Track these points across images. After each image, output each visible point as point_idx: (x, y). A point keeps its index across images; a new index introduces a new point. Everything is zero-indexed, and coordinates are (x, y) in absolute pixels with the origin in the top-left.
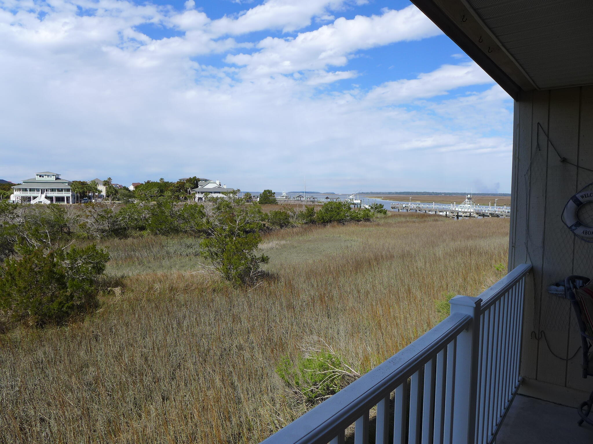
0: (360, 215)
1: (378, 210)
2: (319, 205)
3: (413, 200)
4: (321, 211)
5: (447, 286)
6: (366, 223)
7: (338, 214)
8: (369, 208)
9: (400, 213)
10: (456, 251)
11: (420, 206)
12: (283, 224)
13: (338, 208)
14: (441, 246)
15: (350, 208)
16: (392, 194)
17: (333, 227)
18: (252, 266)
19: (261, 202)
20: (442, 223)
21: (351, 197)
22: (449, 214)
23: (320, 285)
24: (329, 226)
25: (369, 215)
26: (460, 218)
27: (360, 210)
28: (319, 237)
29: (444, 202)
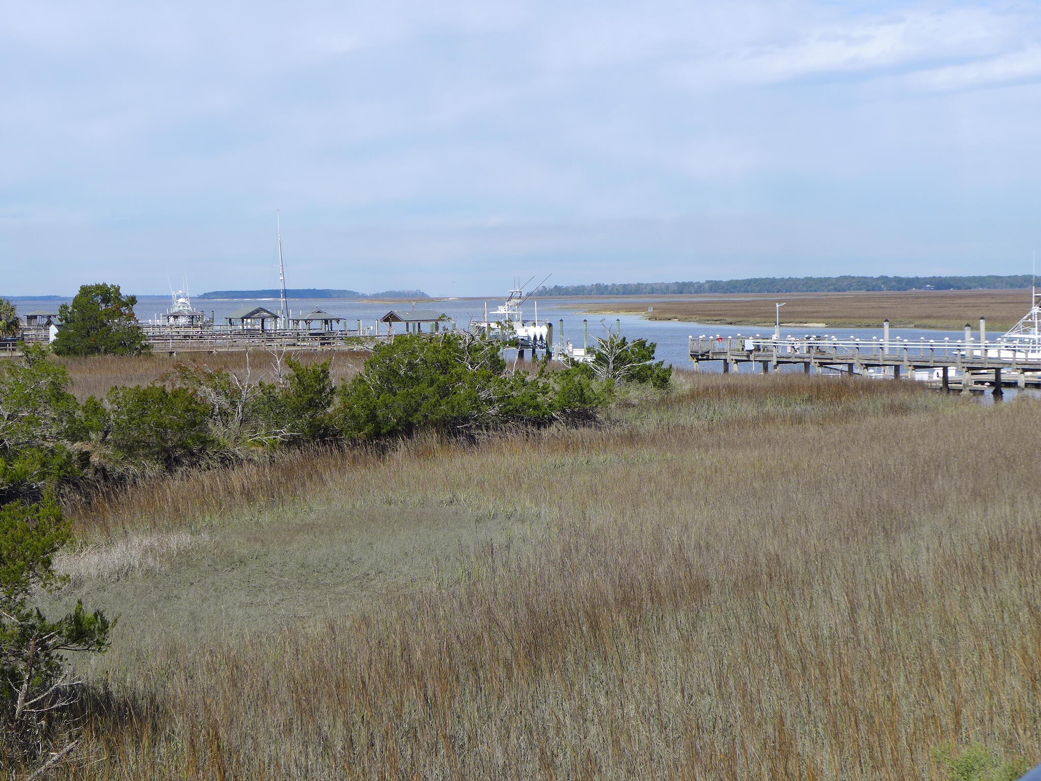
0: (544, 394)
1: (629, 370)
2: (352, 354)
3: (788, 317)
4: (362, 381)
5: (958, 713)
6: (574, 430)
7: (445, 392)
8: (590, 359)
9: (730, 381)
10: (994, 546)
11: (825, 344)
12: (179, 452)
13: (444, 367)
14: (926, 530)
15: (498, 365)
16: (696, 292)
17: (425, 454)
18: (21, 666)
19: (64, 347)
20: (925, 418)
21: (502, 310)
22: (959, 378)
23: (362, 739)
24: (401, 450)
25: (587, 393)
26: (1008, 393)
27: (548, 369)
28: (354, 506)
29: (932, 322)
